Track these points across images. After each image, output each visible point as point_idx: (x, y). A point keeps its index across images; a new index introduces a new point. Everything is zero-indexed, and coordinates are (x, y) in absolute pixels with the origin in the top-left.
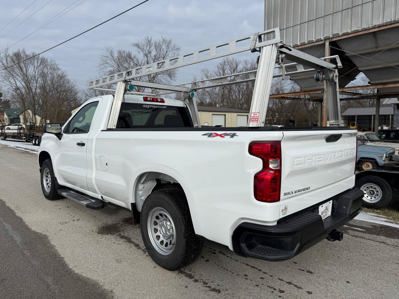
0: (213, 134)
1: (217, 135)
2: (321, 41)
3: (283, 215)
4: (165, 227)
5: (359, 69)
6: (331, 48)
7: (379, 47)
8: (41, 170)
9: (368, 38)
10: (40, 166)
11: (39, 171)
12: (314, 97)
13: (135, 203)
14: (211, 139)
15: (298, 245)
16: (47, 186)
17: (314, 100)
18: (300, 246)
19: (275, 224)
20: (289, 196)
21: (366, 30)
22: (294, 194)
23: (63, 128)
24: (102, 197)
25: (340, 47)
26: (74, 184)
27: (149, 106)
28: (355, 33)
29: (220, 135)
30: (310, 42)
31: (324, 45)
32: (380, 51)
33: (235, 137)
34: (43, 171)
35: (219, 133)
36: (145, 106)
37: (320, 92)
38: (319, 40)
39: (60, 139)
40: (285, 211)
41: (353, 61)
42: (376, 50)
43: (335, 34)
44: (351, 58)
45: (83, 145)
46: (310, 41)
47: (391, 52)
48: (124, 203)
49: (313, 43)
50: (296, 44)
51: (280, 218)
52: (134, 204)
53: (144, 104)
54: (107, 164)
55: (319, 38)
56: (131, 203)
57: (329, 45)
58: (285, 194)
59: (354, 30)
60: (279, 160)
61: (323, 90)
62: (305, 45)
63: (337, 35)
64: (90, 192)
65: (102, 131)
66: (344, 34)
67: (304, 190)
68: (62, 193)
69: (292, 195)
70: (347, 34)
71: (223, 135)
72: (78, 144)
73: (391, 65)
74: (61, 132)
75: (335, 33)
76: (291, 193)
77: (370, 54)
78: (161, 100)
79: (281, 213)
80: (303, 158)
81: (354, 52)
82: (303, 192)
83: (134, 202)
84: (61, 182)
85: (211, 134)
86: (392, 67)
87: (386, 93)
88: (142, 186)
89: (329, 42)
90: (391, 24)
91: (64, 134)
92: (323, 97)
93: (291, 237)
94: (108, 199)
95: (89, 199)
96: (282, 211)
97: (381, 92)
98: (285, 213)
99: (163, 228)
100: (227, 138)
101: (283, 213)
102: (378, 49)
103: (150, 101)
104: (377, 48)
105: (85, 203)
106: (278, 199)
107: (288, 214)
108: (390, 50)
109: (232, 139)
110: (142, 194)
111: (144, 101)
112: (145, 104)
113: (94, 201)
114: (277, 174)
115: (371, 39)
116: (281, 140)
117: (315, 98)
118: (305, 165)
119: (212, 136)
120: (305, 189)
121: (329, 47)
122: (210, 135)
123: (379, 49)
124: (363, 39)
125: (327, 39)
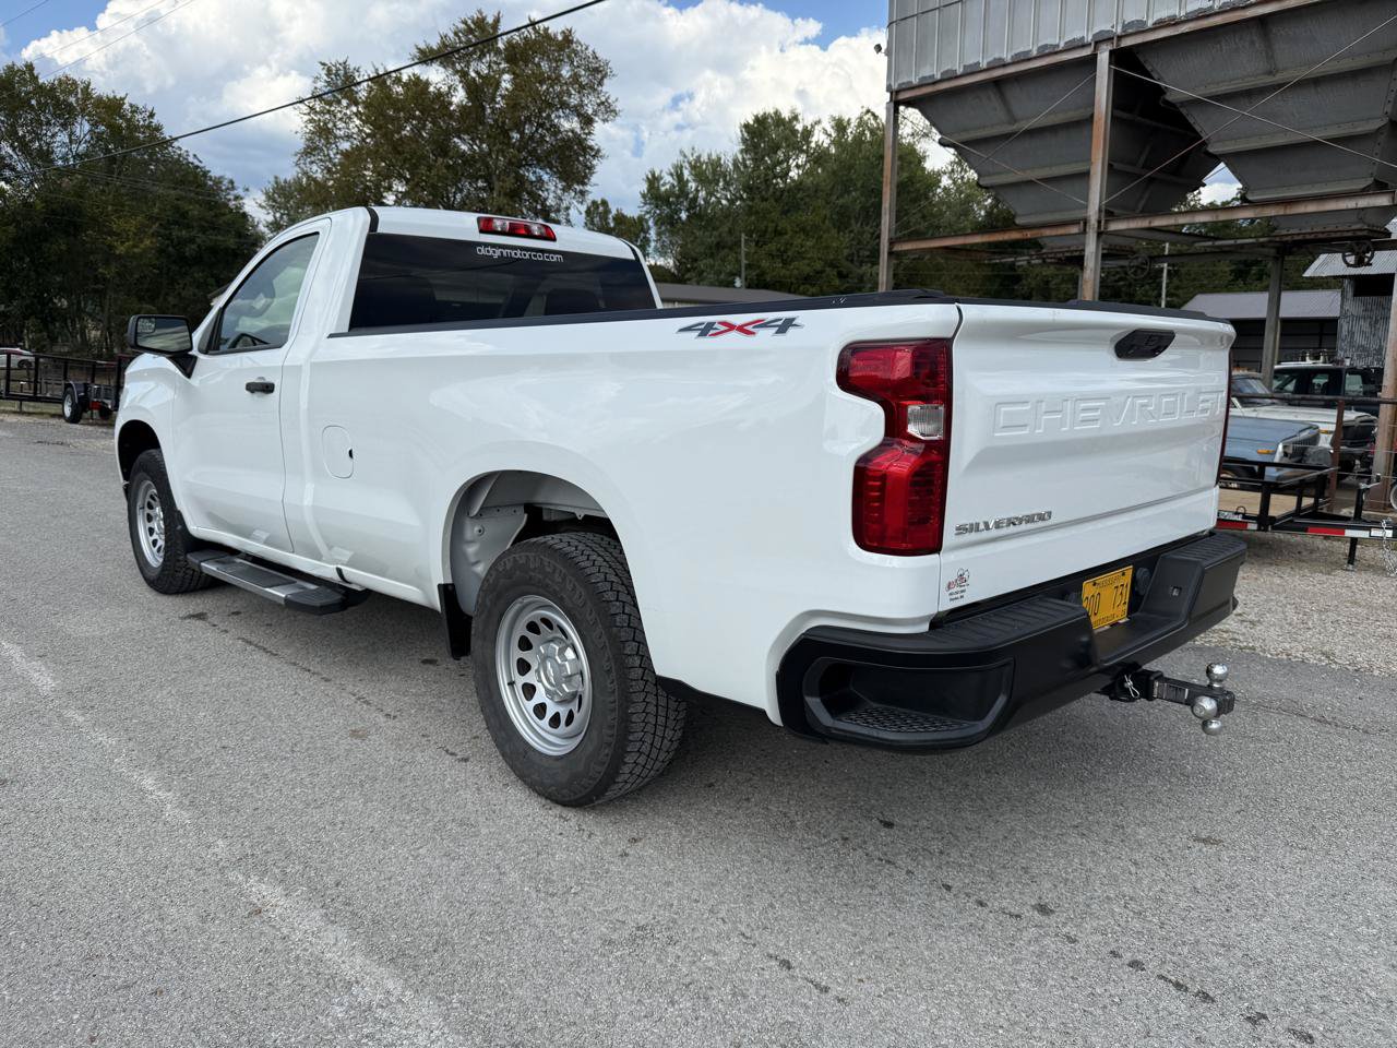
0: (715, 326)
1: (731, 327)
2: (1084, 46)
3: (951, 600)
4: (556, 665)
5: (1211, 150)
6: (1116, 72)
7: (1277, 71)
8: (127, 490)
9: (1241, 39)
10: (126, 477)
11: (123, 494)
12: (1061, 248)
13: (453, 585)
14: (707, 342)
15: (1001, 701)
16: (155, 549)
17: (1060, 259)
18: (1008, 701)
19: (925, 628)
20: (973, 536)
21: (1234, 9)
22: (994, 533)
23: (197, 336)
24: (339, 571)
25: (1149, 68)
26: (246, 533)
27: (498, 252)
28: (1198, 18)
29: (742, 329)
30: (1047, 51)
31: (1091, 61)
32: (1280, 86)
33: (791, 330)
34: (136, 495)
35: (738, 319)
36: (483, 251)
37: (1074, 230)
38: (1076, 44)
39: (189, 375)
40: (959, 589)
41: (1191, 121)
42: (1269, 80)
43: (1131, 24)
44: (1184, 111)
45: (267, 388)
46: (1046, 46)
47: (1319, 90)
48: (415, 589)
49: (1056, 53)
50: (997, 56)
51: (941, 610)
52: (450, 588)
53: (480, 244)
54: (350, 452)
55: (1077, 35)
56: (439, 586)
57: (1110, 63)
58: (961, 530)
59: (1196, 8)
60: (942, 408)
61: (1085, 224)
62: (1029, 60)
63: (1138, 28)
64: (298, 557)
65: (331, 336)
66: (1161, 24)
67: (1030, 519)
68: (203, 564)
69: (985, 535)
70: (1173, 22)
71: (749, 328)
72: (252, 388)
73: (1314, 137)
74: (191, 349)
75: (1130, 17)
76: (982, 527)
77: (1249, 94)
78: (543, 230)
79: (945, 596)
80: (1028, 407)
81: (1193, 91)
82: (1024, 527)
83: (450, 581)
84: (198, 527)
85: (710, 325)
86: (1316, 143)
87: (1299, 234)
88: (476, 529)
89: (1111, 52)
91: (201, 357)
92: (1084, 250)
93: (976, 671)
94: (360, 578)
95: (294, 582)
96: (949, 587)
97: (1284, 232)
98: (959, 595)
99: (549, 665)
100: (766, 335)
101: (951, 594)
102: (1274, 79)
103: (502, 233)
104: (1270, 73)
105: (279, 593)
106: (934, 546)
107: (968, 599)
108: (1316, 82)
109: (781, 337)
110: (477, 554)
111: (481, 231)
112: (486, 245)
113: (313, 587)
114: (934, 455)
115: (1252, 43)
116: (950, 335)
117: (1063, 252)
118: (1037, 431)
119: (712, 332)
120: (1034, 515)
121: (1110, 68)
122: (705, 331)
123: (1278, 78)
124: (1223, 44)
125: (1104, 40)
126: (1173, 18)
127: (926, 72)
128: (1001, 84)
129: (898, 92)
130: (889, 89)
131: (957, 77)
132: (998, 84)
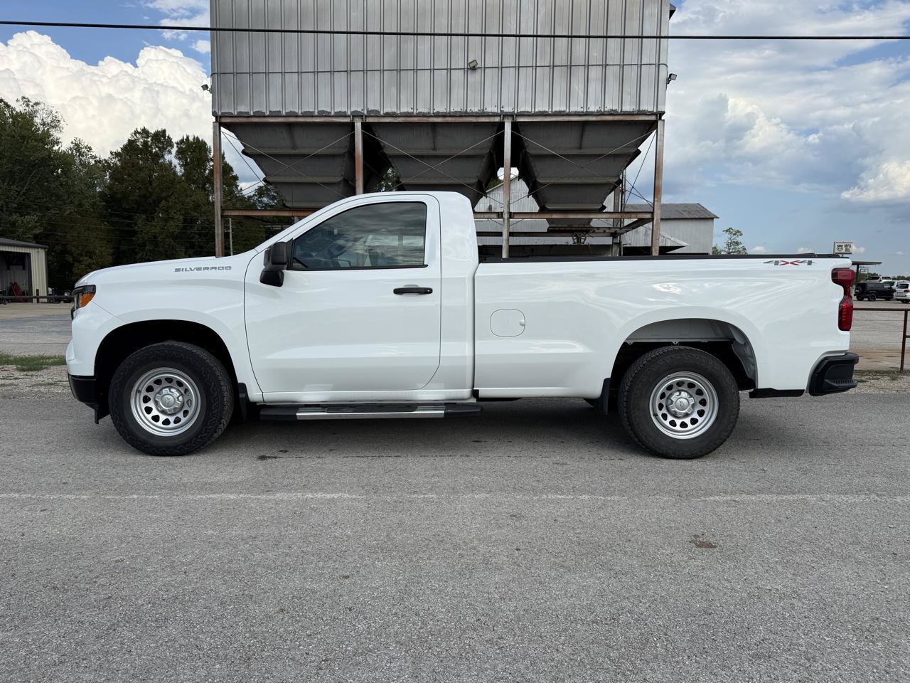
1: (787, 263)
2: (346, 116)
7: (437, 150)
9: (424, 131)
21: (424, 115)
24: (475, 392)
28: (406, 116)
30: (323, 114)
31: (353, 125)
38: (342, 114)
42: (434, 153)
43: (372, 111)
44: (390, 158)
45: (425, 291)
46: (323, 111)
49: (331, 116)
54: (521, 322)
55: (342, 109)
56: (606, 380)
57: (362, 129)
59: (406, 111)
62: (313, 116)
63: (376, 114)
64: (426, 391)
66: (388, 115)
70: (394, 115)
71: (795, 263)
72: (403, 291)
75: (371, 106)
89: (362, 123)
90: (461, 116)
94: (498, 391)
104: (434, 149)
108: (459, 157)
109: (810, 266)
115: (428, 134)
119: (780, 264)
121: (362, 131)
122: (776, 263)
124: (415, 131)
125: (358, 116)
126: (394, 113)
127: (243, 108)
128: (291, 126)
129: (221, 117)
130: (214, 114)
131: (264, 117)
132: (289, 126)
